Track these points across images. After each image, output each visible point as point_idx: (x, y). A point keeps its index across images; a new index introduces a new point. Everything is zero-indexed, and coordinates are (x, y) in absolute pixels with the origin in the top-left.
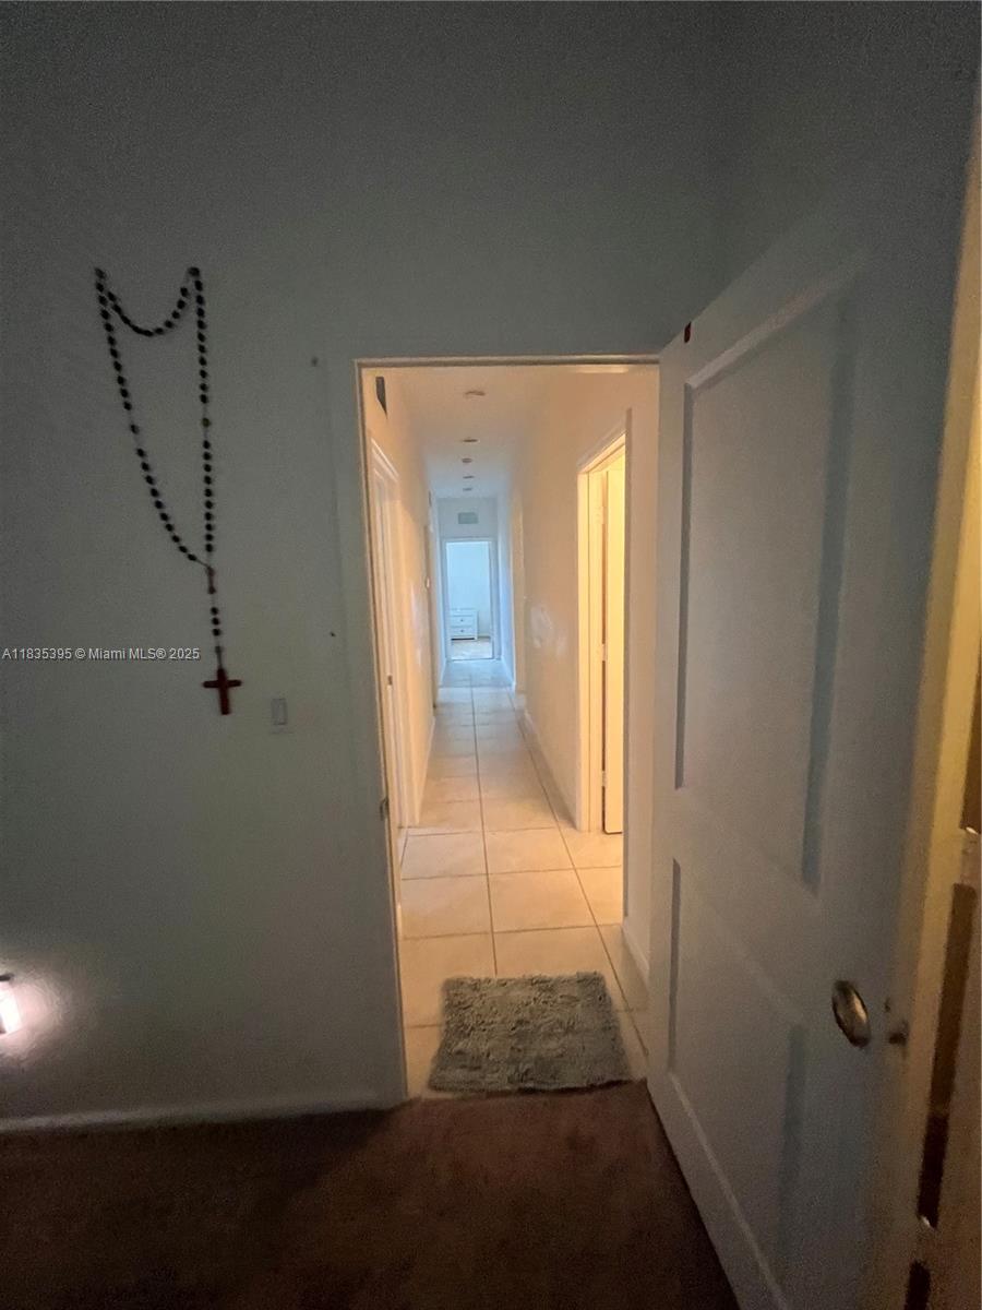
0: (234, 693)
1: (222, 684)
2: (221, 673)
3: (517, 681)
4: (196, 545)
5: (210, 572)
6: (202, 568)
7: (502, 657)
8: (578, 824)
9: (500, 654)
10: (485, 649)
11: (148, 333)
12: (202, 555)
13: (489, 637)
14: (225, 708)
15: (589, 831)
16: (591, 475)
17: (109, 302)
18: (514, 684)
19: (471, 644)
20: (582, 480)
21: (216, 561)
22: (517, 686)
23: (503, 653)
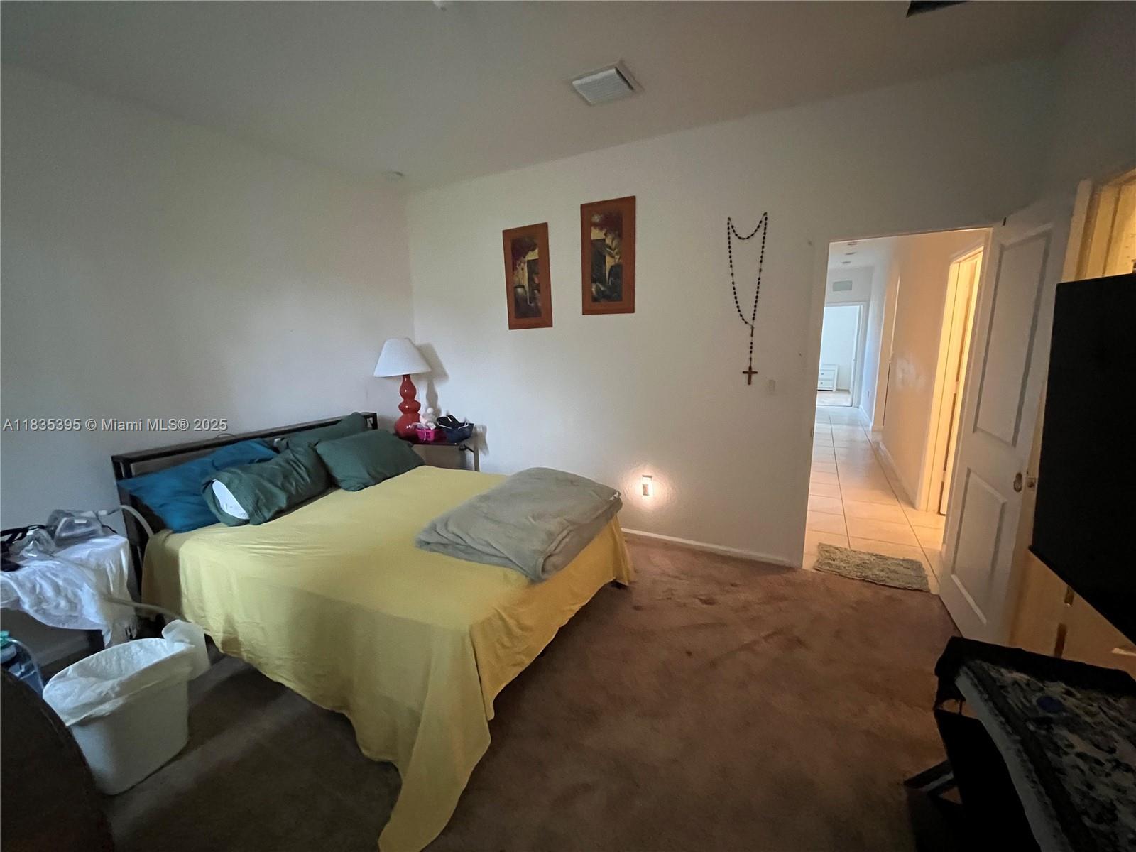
0: (754, 377)
1: (750, 373)
2: (750, 368)
3: (874, 423)
4: (748, 317)
5: (752, 328)
6: (750, 327)
7: (861, 406)
8: (917, 506)
9: (859, 403)
10: (844, 400)
11: (743, 239)
12: (750, 322)
13: (848, 391)
14: (749, 383)
15: (926, 511)
16: (962, 264)
17: (731, 228)
18: (871, 424)
19: (830, 394)
20: (954, 268)
21: (756, 324)
22: (873, 427)
23: (862, 402)
